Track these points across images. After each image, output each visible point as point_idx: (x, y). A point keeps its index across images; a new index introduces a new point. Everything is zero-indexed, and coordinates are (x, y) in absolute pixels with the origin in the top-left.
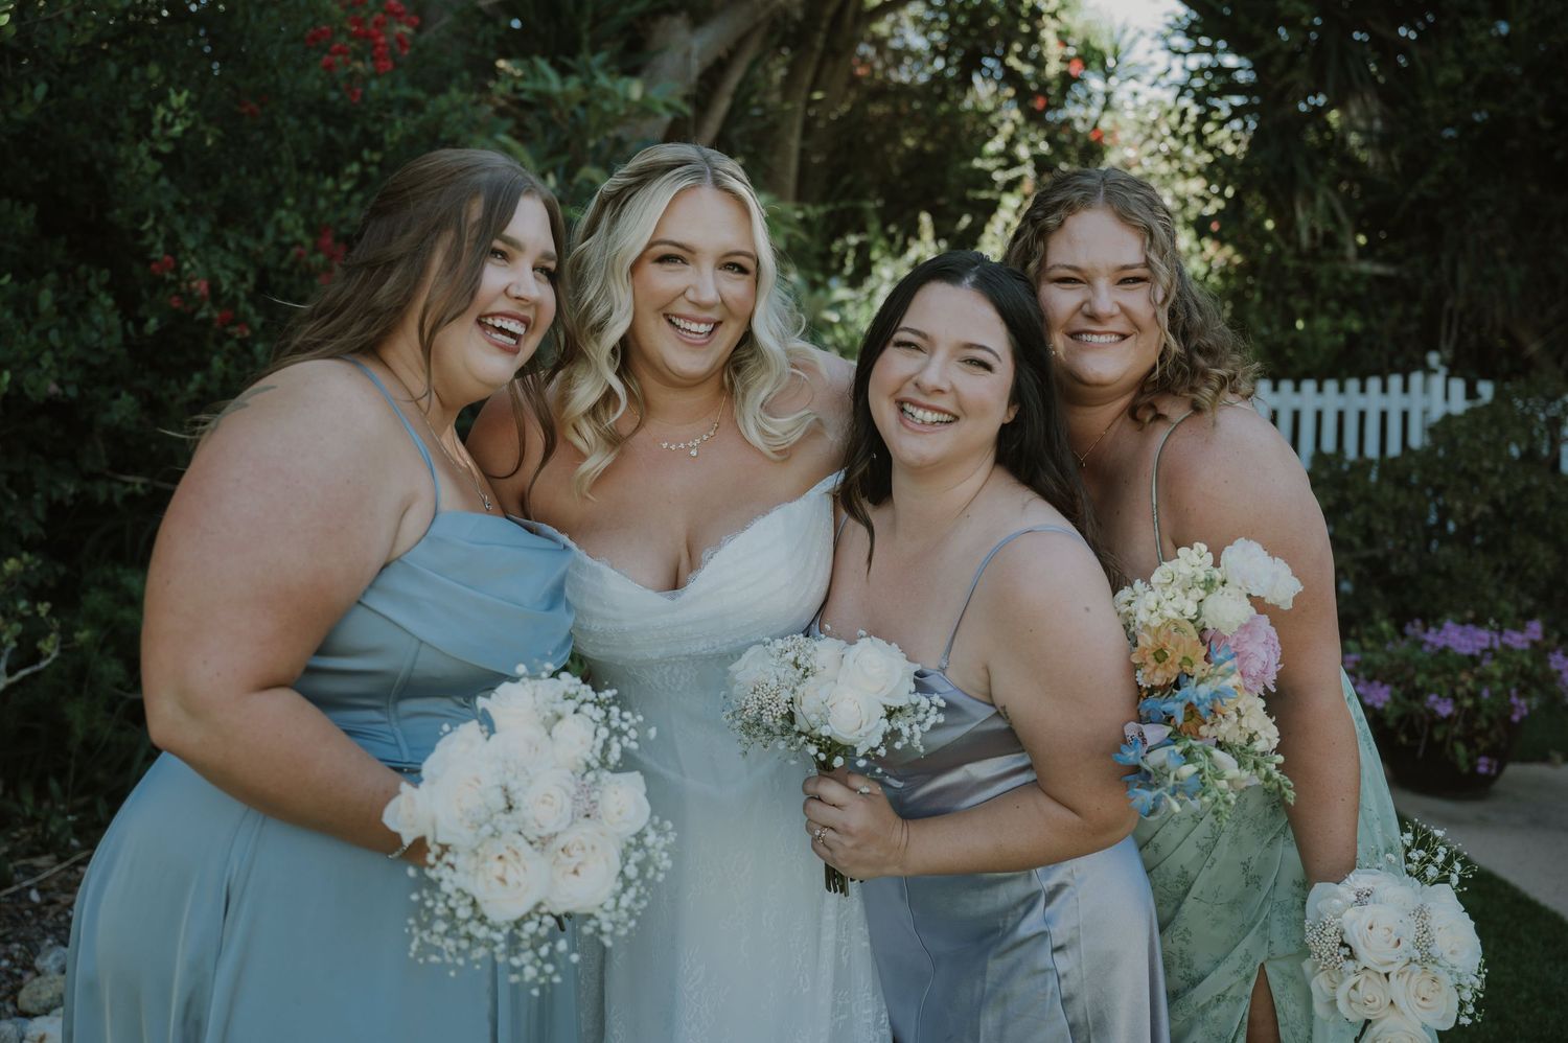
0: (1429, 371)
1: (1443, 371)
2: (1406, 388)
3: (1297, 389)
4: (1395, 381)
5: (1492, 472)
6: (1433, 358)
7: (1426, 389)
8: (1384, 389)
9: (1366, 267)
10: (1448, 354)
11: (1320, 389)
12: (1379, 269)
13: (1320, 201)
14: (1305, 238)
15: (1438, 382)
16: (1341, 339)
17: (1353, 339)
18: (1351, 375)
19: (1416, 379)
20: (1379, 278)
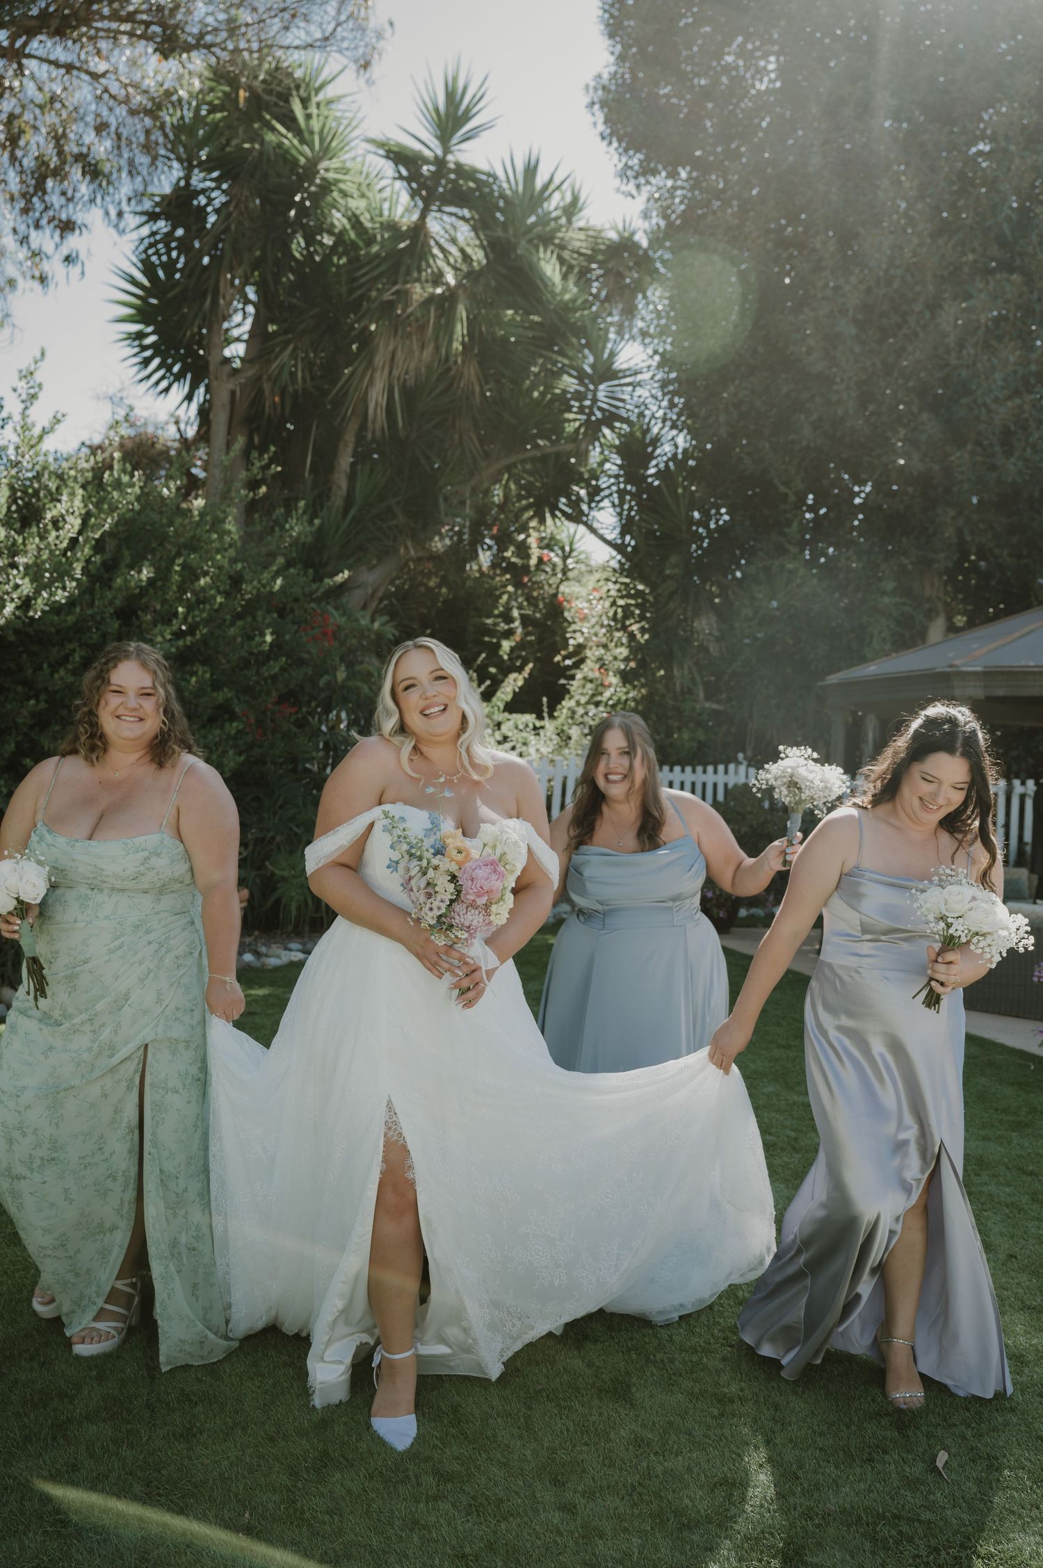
0: (738, 763)
1: (745, 763)
2: (726, 772)
3: (671, 770)
4: (721, 768)
5: (751, 813)
6: (741, 756)
7: (736, 772)
8: (715, 772)
9: (708, 705)
10: (749, 753)
11: (683, 771)
12: (715, 706)
13: (686, 667)
14: (678, 688)
15: (742, 769)
16: (695, 744)
17: (701, 745)
18: (699, 764)
19: (732, 767)
20: (714, 711)
